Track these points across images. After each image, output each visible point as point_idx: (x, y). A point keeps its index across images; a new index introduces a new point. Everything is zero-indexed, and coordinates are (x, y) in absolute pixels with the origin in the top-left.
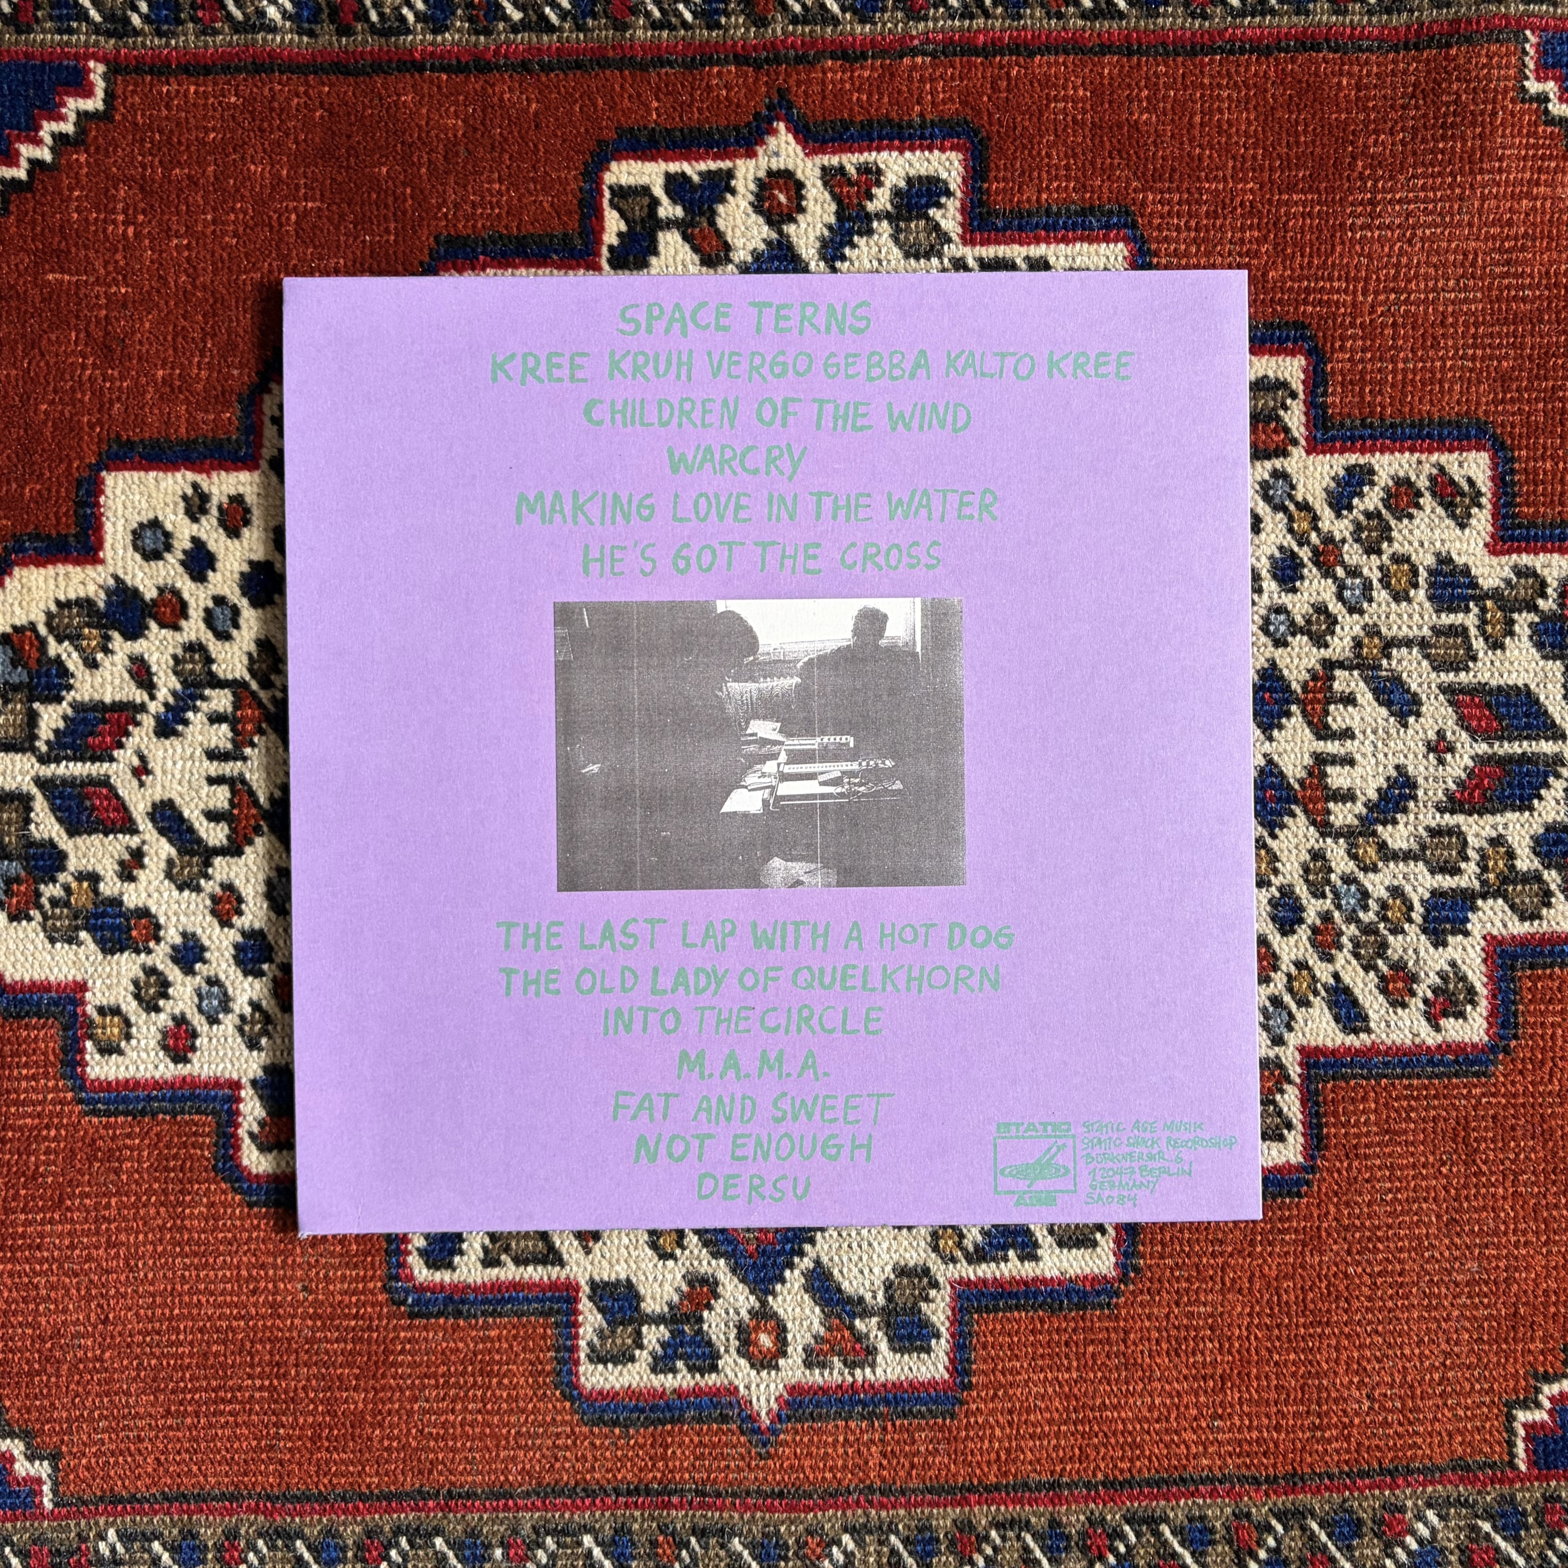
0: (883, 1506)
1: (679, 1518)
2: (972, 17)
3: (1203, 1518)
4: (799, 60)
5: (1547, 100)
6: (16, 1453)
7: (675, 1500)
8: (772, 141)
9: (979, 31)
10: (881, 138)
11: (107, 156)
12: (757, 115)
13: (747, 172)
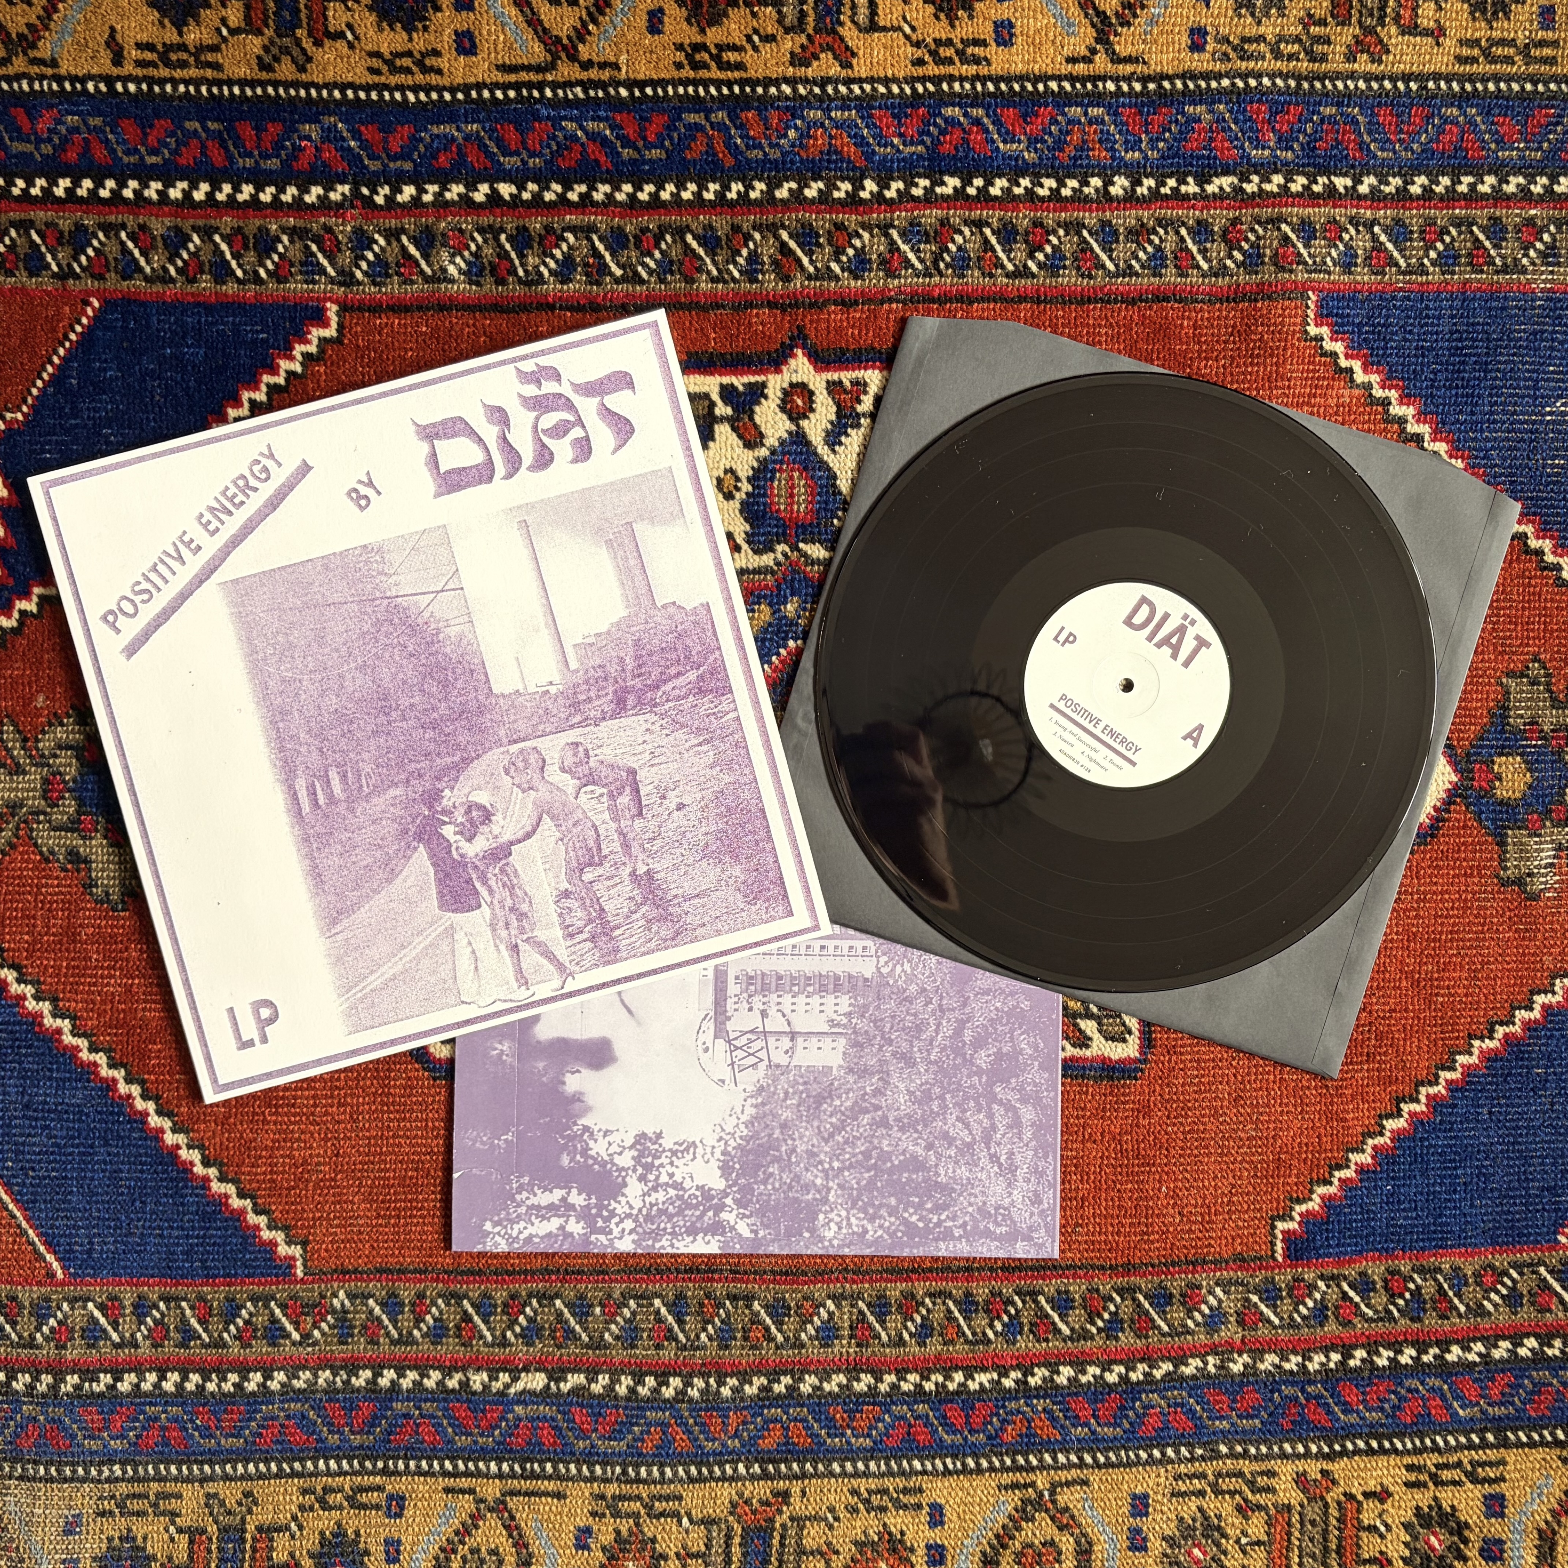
0: (854, 1282)
1: (719, 1289)
2: (931, 276)
3: (1067, 1292)
4: (811, 305)
5: (1322, 339)
6: (279, 1240)
7: (716, 1276)
8: (792, 362)
9: (936, 285)
10: (867, 361)
11: (339, 367)
12: (783, 343)
13: (775, 384)
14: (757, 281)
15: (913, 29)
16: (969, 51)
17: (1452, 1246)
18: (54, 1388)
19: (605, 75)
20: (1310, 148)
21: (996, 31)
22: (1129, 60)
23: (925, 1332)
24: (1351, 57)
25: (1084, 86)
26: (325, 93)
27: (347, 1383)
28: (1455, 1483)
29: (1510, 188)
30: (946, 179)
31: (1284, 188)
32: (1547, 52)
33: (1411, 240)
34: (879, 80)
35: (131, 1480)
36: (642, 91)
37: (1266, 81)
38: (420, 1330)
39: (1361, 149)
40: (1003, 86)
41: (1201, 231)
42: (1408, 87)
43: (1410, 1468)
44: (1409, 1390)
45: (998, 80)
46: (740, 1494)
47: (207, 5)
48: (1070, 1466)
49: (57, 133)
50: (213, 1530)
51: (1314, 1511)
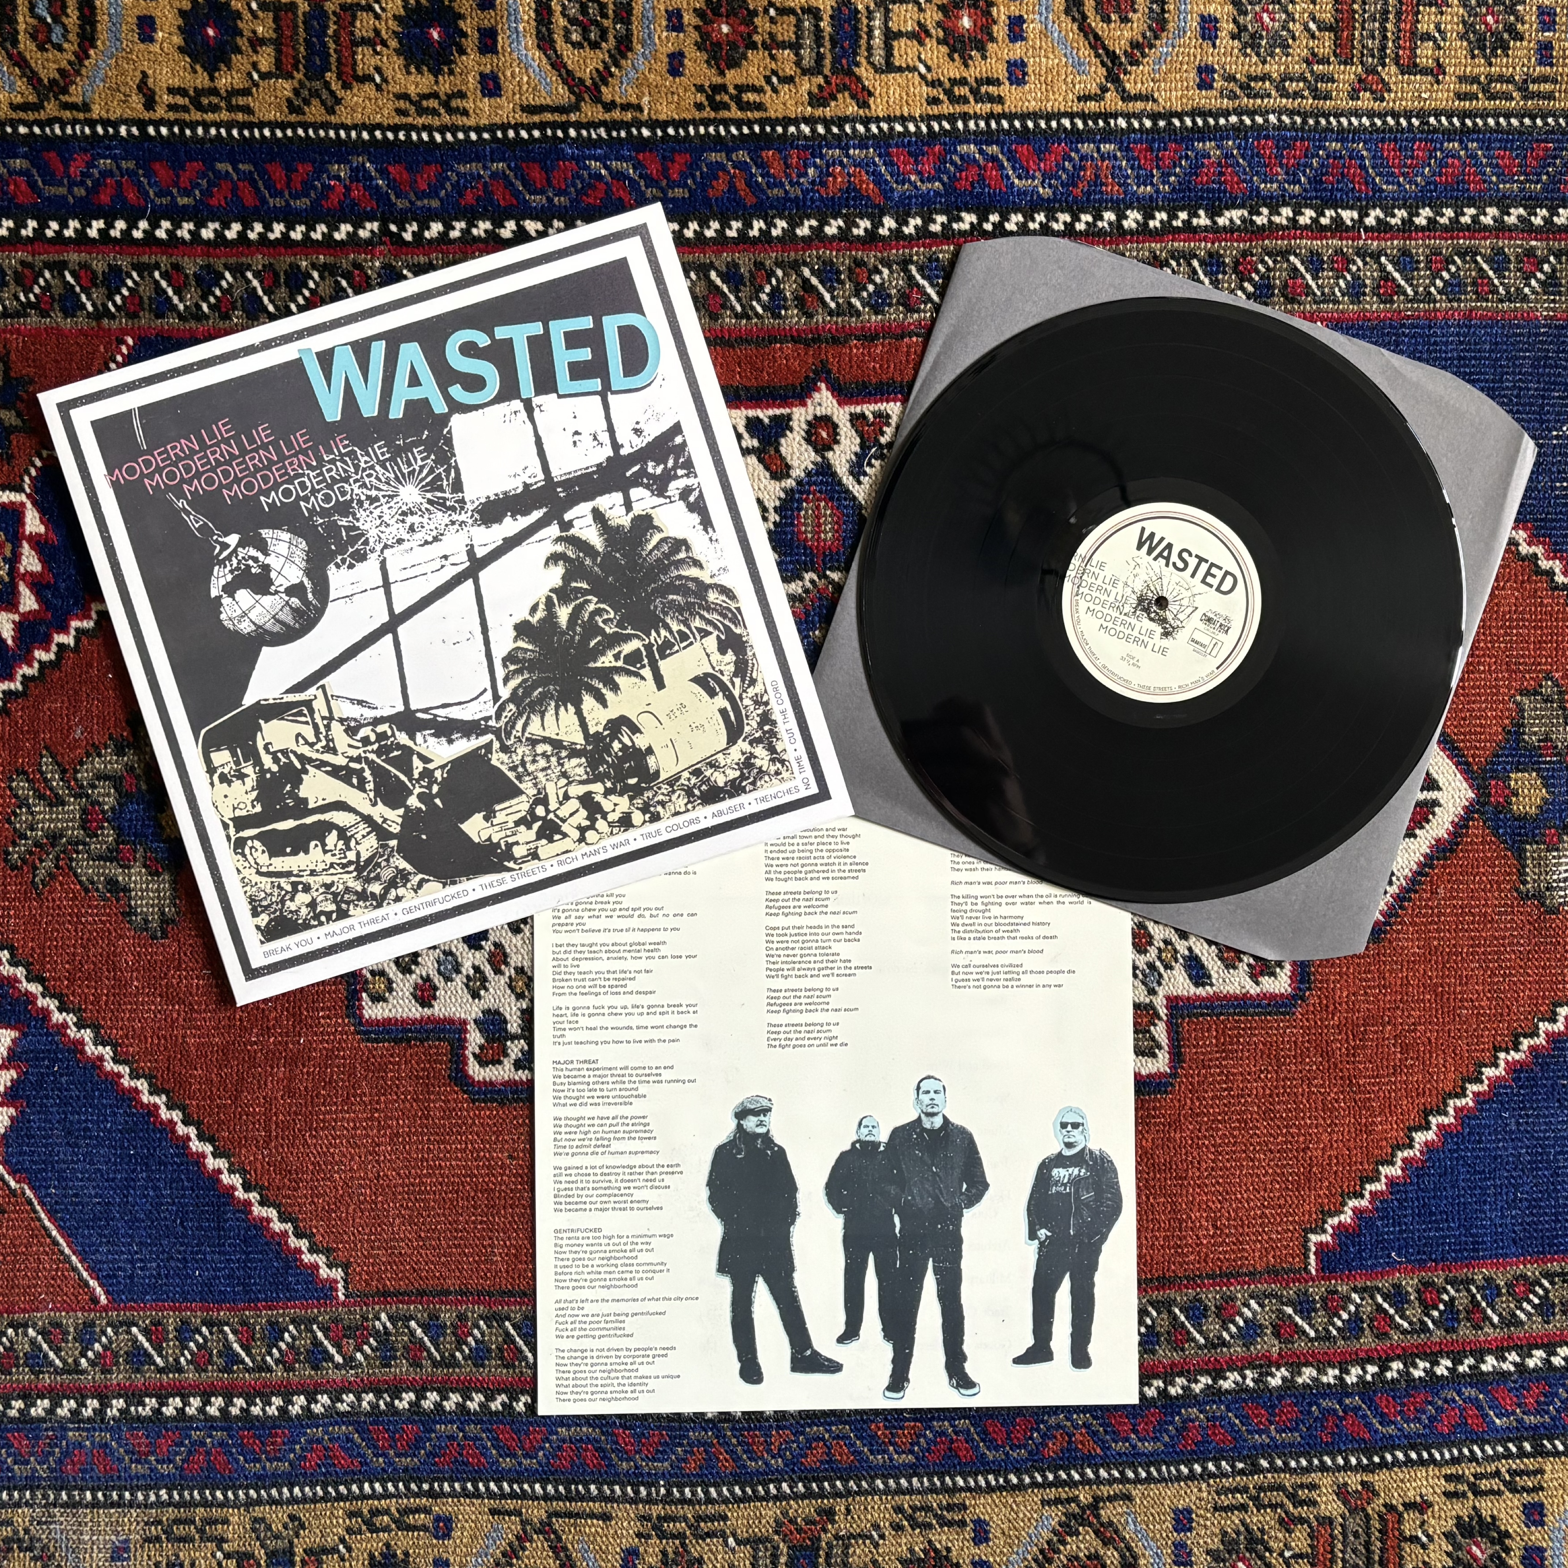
4: (834, 340)
6: (320, 1263)
8: (816, 396)
10: (889, 394)
12: (807, 377)
13: (800, 416)
14: (779, 316)
15: (929, 69)
16: (983, 89)
17: (1483, 1257)
18: (99, 1413)
19: (629, 116)
20: (1316, 181)
21: (1009, 70)
22: (1139, 97)
24: (1354, 95)
25: (1096, 123)
26: (353, 134)
27: (390, 1405)
28: (1492, 1492)
29: (1511, 220)
30: (963, 215)
31: (1293, 221)
32: (1546, 87)
33: (1418, 269)
34: (896, 119)
35: (177, 1506)
36: (664, 131)
37: (1272, 118)
38: (462, 1352)
39: (1367, 184)
40: (1017, 124)
41: (1213, 262)
42: (1410, 123)
43: (1448, 1478)
44: (1446, 1401)
45: (1010, 117)
46: (785, 1514)
47: (238, 51)
48: (1111, 1481)
49: (90, 176)
50: (261, 1554)
51: (1353, 1524)
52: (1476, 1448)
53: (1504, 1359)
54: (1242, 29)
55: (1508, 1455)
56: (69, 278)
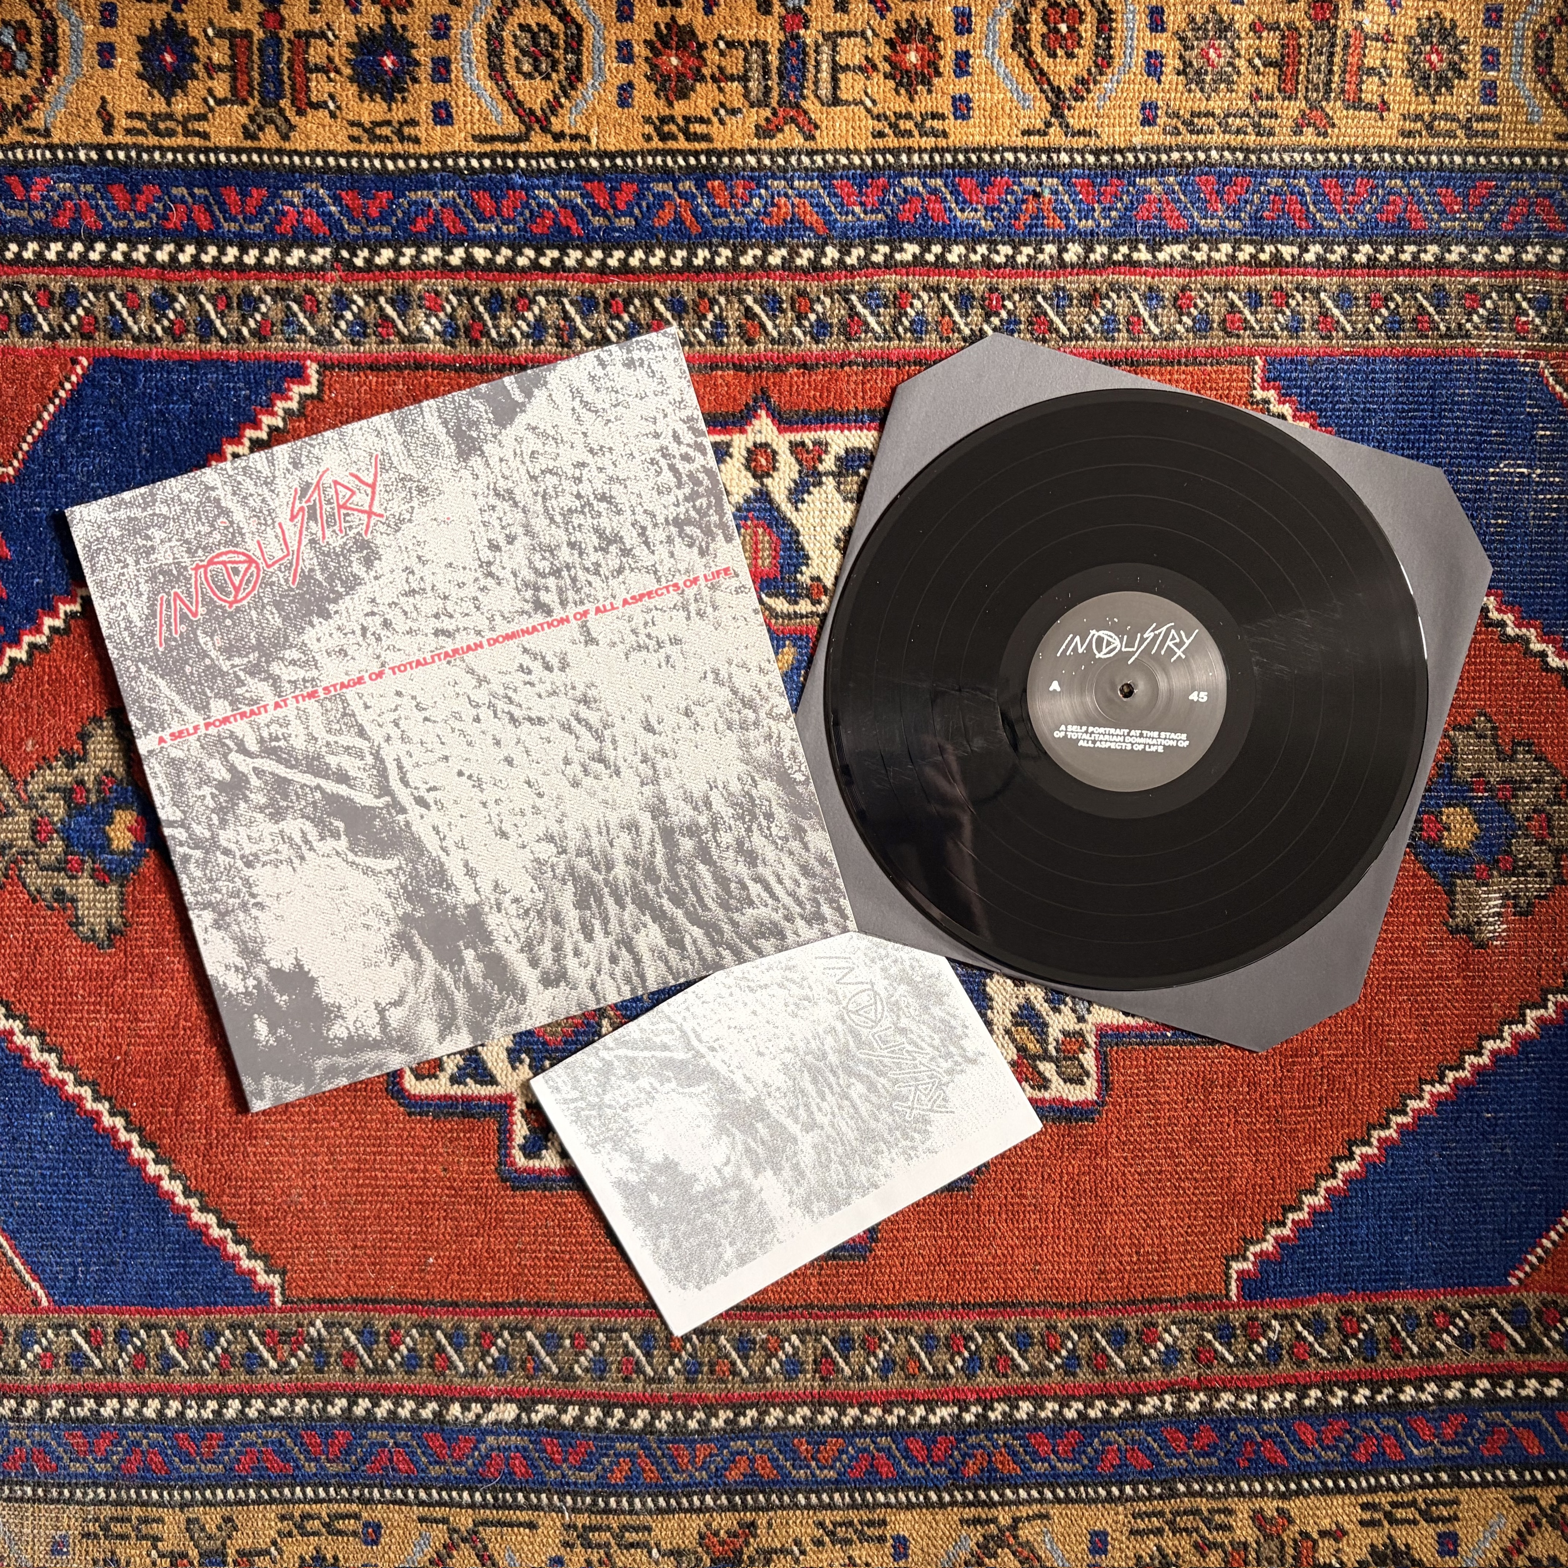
0: (818, 1317)
2: (890, 339)
3: (1026, 1328)
4: (775, 368)
5: (1269, 402)
6: (258, 1269)
8: (757, 423)
9: (895, 349)
10: (829, 422)
11: (319, 423)
12: (747, 405)
13: (740, 443)
14: (722, 344)
15: (874, 102)
16: (928, 124)
17: (1404, 1287)
18: (40, 1412)
19: (576, 147)
20: (1256, 217)
21: (954, 105)
22: (1082, 133)
23: (887, 1367)
25: (1039, 157)
26: (307, 160)
27: (323, 1411)
28: (1409, 1521)
29: (1453, 257)
30: (906, 245)
31: (1232, 257)
32: (1489, 126)
33: (1357, 306)
34: (841, 152)
35: (115, 1503)
36: (612, 162)
37: (1214, 154)
38: (394, 1359)
39: (1307, 220)
40: (961, 157)
41: (1152, 295)
42: (1352, 160)
43: (1365, 1507)
44: (1364, 1429)
45: (955, 151)
46: (708, 1525)
47: (195, 76)
48: (1030, 1501)
49: (50, 199)
50: (193, 1553)
51: (1270, 1550)
52: (1393, 1477)
53: (1423, 1390)
54: (1187, 64)
55: (1425, 1485)
56: (27, 298)
